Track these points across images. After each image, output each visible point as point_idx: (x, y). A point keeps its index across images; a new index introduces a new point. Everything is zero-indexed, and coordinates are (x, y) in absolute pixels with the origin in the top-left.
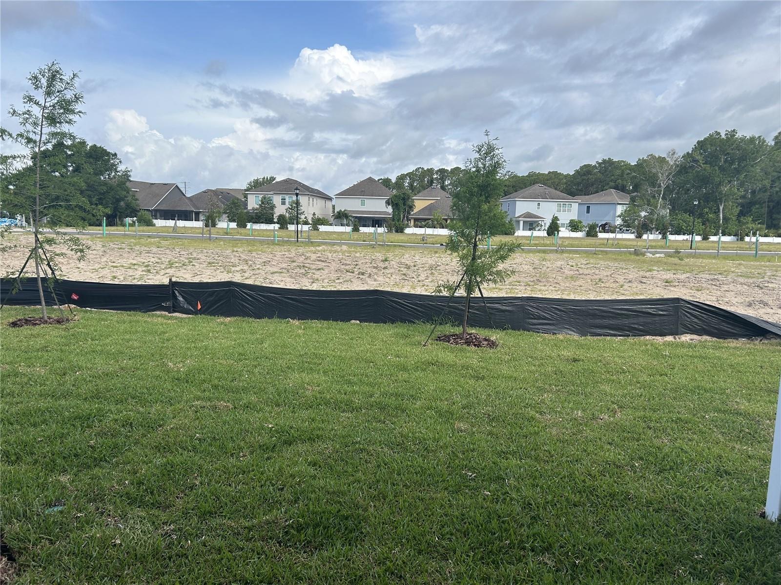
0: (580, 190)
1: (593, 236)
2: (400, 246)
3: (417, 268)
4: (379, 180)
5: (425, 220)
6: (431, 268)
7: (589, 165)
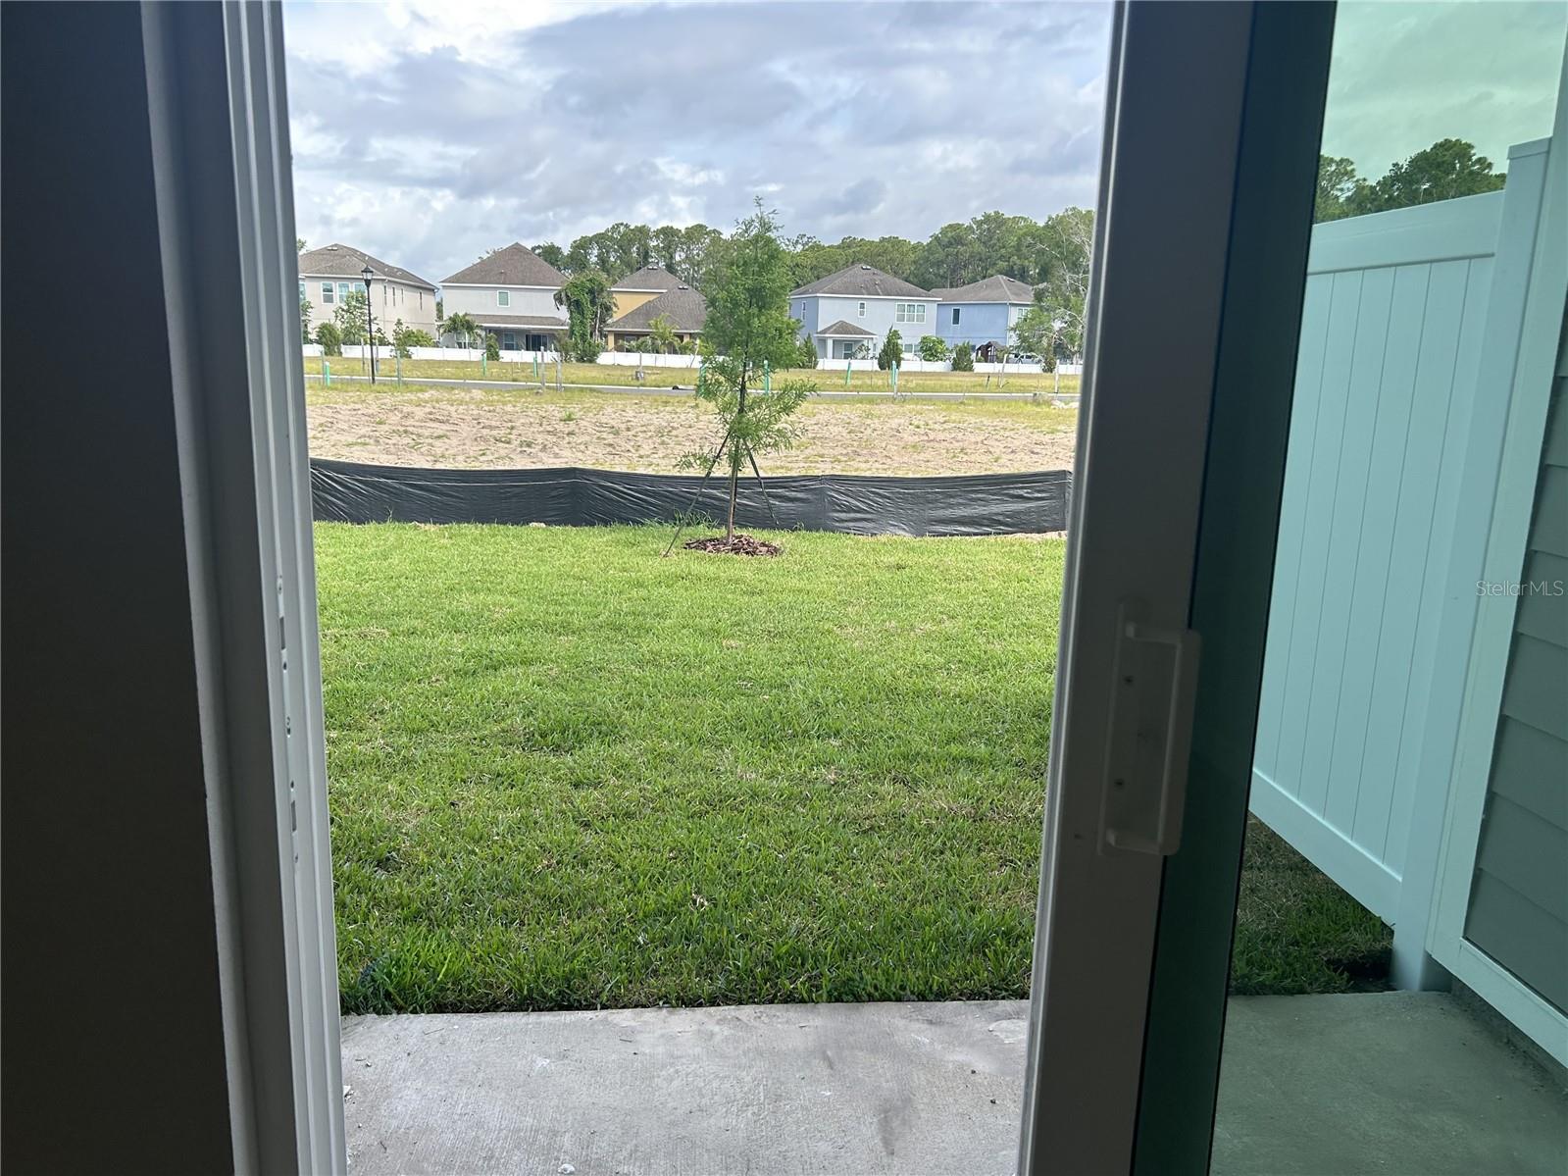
0: (942, 277)
1: (964, 369)
2: (592, 390)
3: (633, 432)
4: (534, 249)
5: (638, 335)
6: (660, 432)
7: (958, 226)
